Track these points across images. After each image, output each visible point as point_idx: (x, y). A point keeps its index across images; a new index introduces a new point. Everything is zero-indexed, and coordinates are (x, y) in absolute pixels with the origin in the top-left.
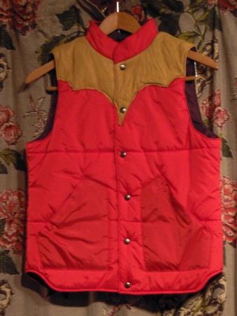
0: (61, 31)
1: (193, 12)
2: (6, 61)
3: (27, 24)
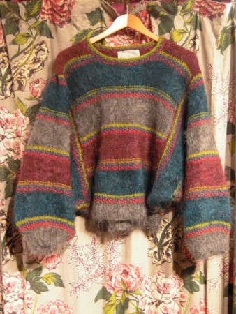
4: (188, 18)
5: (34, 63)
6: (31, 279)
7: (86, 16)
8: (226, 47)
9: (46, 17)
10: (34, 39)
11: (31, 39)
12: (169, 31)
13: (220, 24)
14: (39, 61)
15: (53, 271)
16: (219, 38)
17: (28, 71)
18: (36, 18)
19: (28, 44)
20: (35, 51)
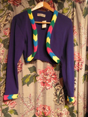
0: (29, 6)
1: (68, 2)
2: (11, 15)
3: (18, 3)
4: (70, 3)
5: (5, 21)
6: (4, 112)
7: (27, 2)
8: (86, 15)
9: (11, 3)
10: (6, 11)
11: (4, 12)
12: (62, 9)
13: (84, 5)
14: (8, 20)
15: (13, 108)
16: (83, 11)
17: (3, 25)
18: (7, 3)
19: (3, 13)
20: (6, 16)
